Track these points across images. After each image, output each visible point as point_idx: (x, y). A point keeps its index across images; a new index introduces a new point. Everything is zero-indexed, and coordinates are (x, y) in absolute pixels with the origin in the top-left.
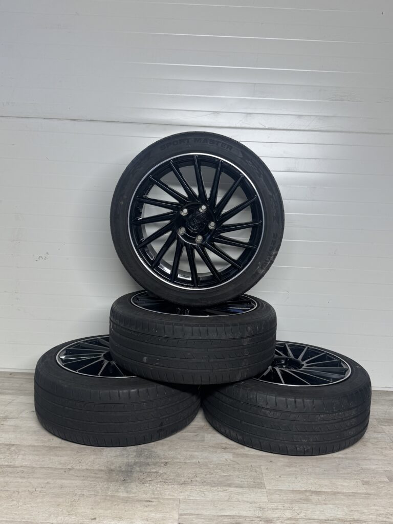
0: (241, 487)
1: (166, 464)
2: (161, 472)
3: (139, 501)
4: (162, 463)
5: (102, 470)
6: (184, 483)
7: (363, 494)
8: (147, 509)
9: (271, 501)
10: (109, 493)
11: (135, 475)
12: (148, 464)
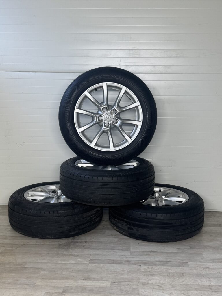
0: (119, 250)
1: (86, 242)
2: (83, 245)
3: (73, 255)
4: (84, 242)
5: (56, 245)
6: (93, 249)
7: (176, 252)
8: (76, 258)
9: (131, 254)
10: (60, 253)
11: (71, 246)
12: (77, 242)
